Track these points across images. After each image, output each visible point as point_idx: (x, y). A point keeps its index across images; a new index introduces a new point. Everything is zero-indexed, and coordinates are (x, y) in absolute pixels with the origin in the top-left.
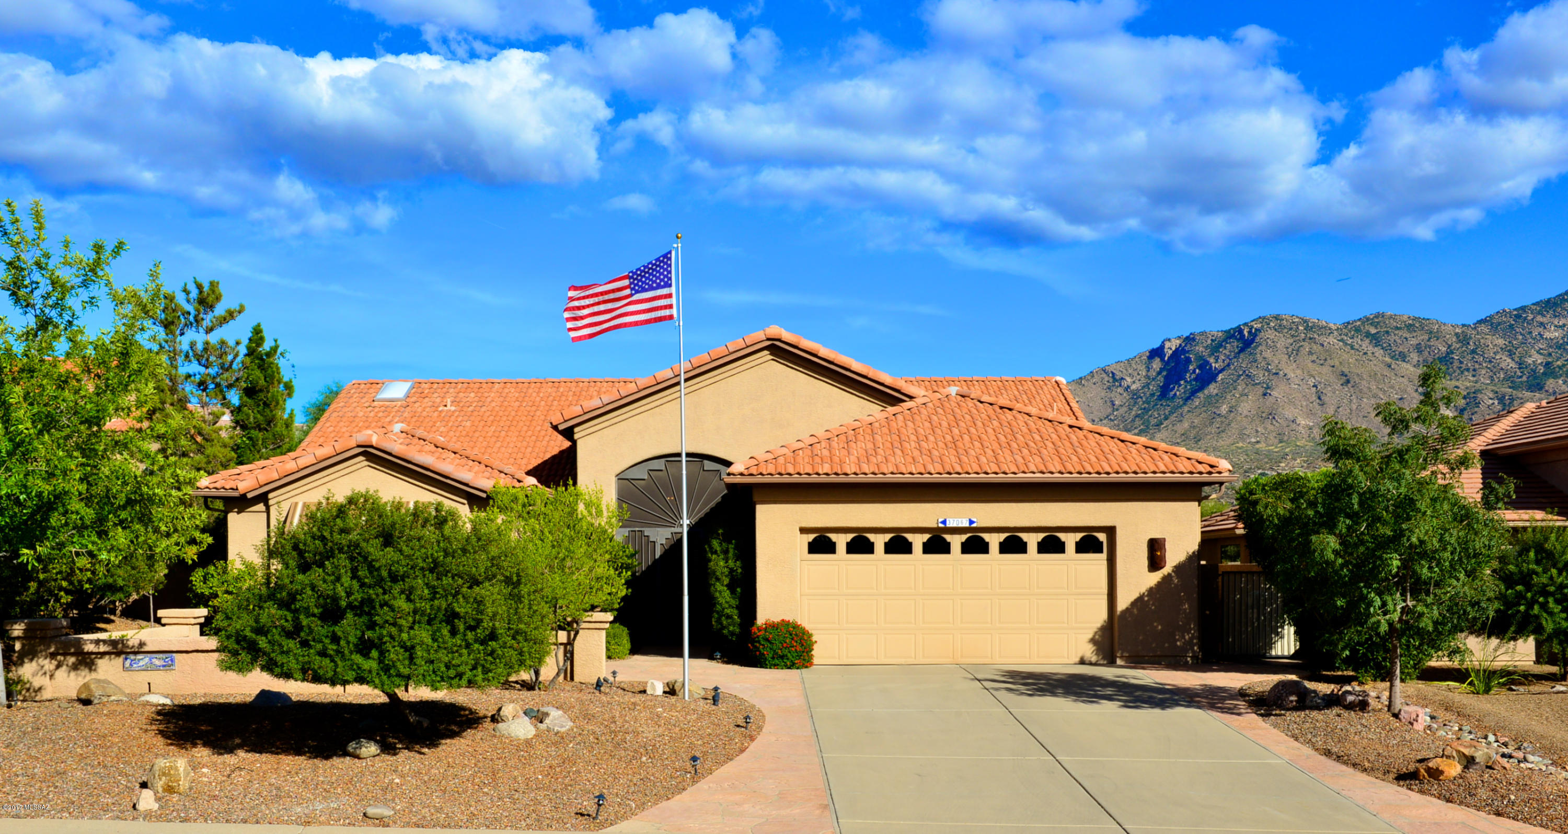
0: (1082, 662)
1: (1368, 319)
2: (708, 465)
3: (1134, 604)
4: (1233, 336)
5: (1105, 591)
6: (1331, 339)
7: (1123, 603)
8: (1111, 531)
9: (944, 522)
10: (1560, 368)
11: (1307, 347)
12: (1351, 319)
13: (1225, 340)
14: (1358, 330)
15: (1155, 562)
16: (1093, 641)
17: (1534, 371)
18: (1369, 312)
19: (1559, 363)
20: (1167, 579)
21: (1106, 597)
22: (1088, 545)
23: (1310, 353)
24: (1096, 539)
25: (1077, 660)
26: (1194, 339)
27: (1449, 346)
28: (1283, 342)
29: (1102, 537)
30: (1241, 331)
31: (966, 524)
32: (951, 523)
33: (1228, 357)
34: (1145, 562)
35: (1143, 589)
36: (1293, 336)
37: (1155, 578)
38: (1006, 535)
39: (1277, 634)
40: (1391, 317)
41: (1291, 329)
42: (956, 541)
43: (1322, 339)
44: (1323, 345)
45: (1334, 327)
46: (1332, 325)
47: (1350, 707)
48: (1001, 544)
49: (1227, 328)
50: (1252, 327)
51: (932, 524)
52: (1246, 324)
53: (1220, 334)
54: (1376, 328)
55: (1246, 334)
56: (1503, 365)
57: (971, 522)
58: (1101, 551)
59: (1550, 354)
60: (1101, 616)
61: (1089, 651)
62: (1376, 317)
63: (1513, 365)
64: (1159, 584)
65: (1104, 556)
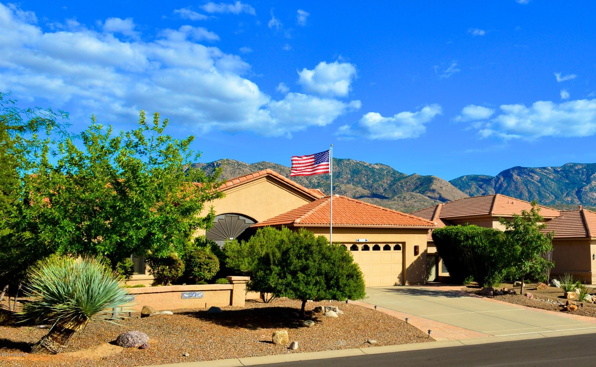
0: (396, 285)
1: (260, 163)
2: (241, 218)
3: (411, 265)
4: (210, 165)
5: (401, 262)
6: (247, 169)
7: (407, 266)
8: (404, 244)
9: (358, 240)
10: (322, 184)
11: (238, 171)
12: (254, 163)
13: (207, 167)
14: (256, 167)
15: (416, 253)
16: (398, 277)
17: (314, 185)
18: (260, 161)
19: (322, 182)
20: (419, 258)
21: (401, 264)
22: (397, 248)
23: (239, 174)
24: (399, 246)
25: (394, 284)
26: (195, 165)
27: (287, 175)
28: (229, 169)
29: (401, 245)
30: (213, 164)
31: (365, 241)
32: (360, 241)
33: (208, 173)
34: (413, 253)
35: (413, 261)
36: (233, 167)
37: (416, 257)
38: (375, 244)
39: (430, 274)
40: (268, 163)
41: (232, 164)
42: (360, 247)
43: (244, 169)
44: (243, 171)
45: (248, 165)
46: (247, 164)
47: (511, 294)
48: (373, 247)
49: (208, 162)
50: (218, 163)
51: (354, 241)
52: (215, 161)
53: (205, 164)
54: (262, 166)
55: (216, 165)
56: (304, 182)
57: (366, 240)
58: (400, 249)
59: (319, 179)
60: (400, 270)
61: (397, 281)
62: (263, 163)
63: (308, 182)
64: (417, 259)
65: (401, 251)
